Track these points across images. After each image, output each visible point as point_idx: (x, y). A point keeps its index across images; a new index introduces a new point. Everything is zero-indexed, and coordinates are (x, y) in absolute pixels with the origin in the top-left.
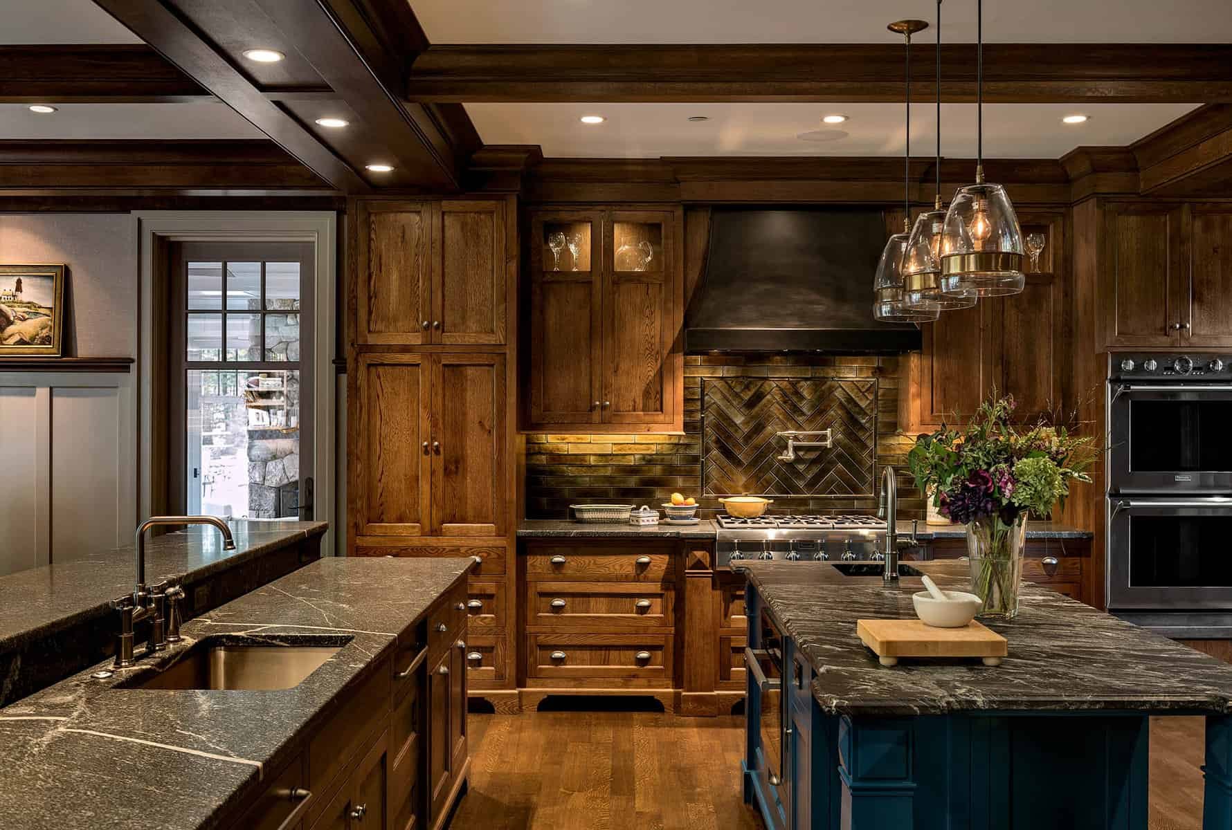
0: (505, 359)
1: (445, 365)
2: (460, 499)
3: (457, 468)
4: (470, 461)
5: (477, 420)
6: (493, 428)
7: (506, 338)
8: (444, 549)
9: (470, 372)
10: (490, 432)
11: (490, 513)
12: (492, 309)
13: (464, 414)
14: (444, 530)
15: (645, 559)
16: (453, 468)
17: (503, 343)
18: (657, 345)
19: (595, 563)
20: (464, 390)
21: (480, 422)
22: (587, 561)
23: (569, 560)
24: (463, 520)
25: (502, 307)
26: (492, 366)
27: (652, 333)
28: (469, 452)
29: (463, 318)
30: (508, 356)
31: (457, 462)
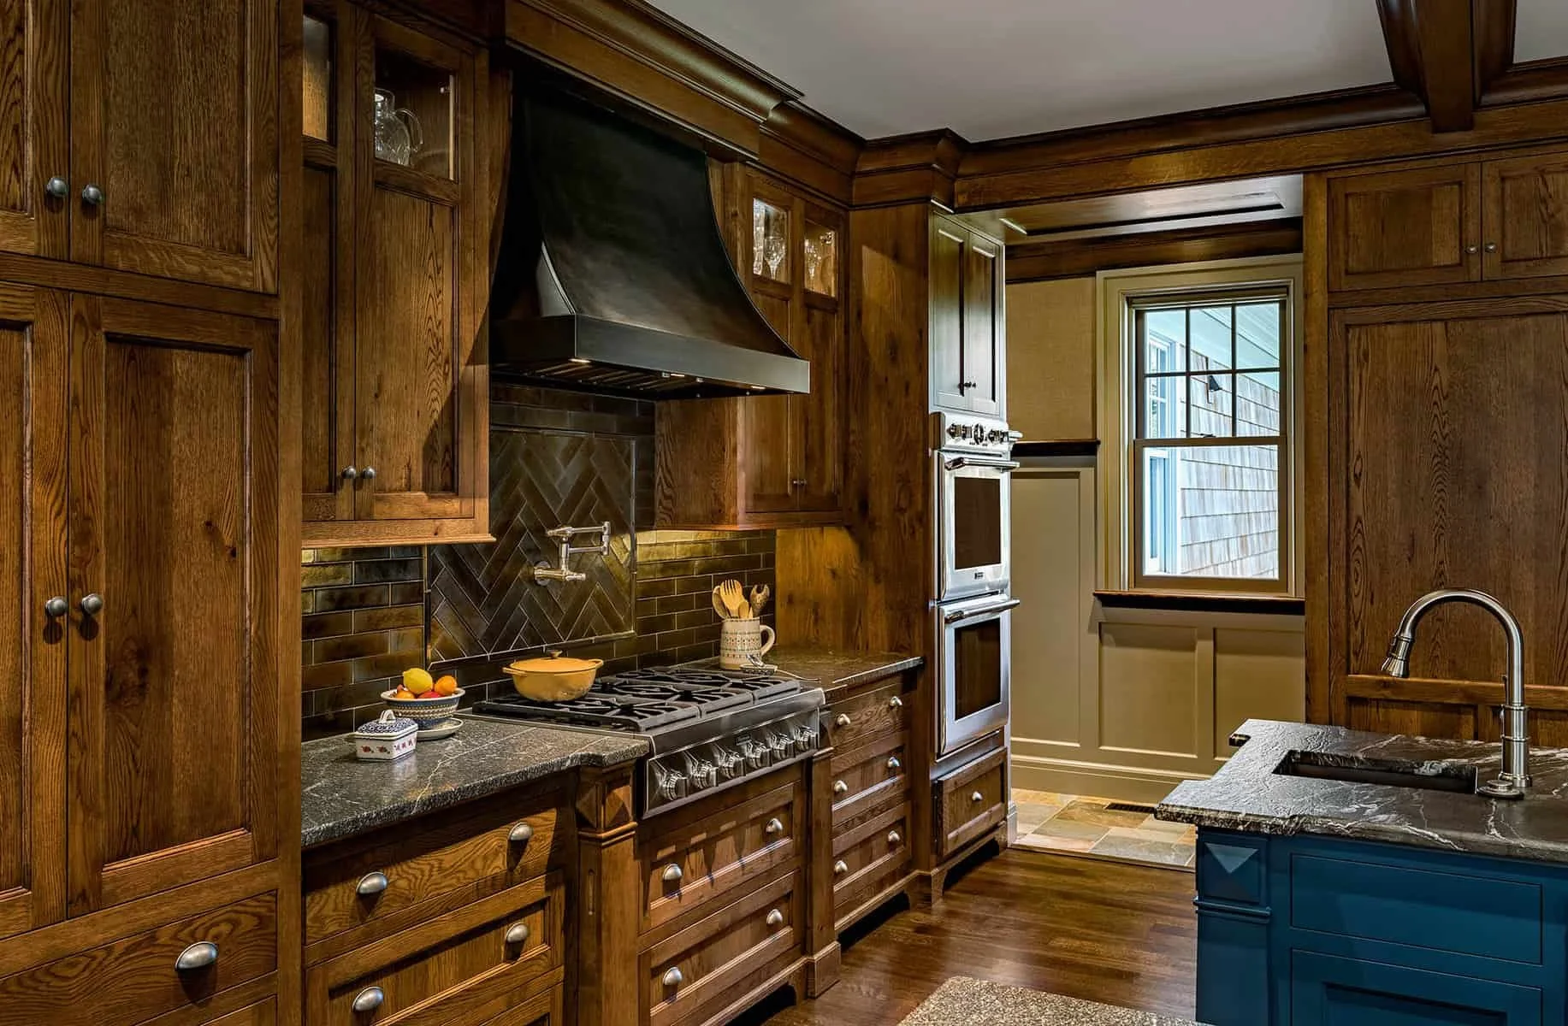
0: (276, 337)
1: (111, 338)
2: (151, 775)
3: (143, 672)
4: (180, 647)
5: (200, 517)
6: (243, 544)
7: (277, 275)
8: (109, 950)
9: (181, 364)
10: (233, 553)
11: (234, 793)
12: (242, 186)
13: (165, 500)
14: (107, 888)
15: (520, 830)
16: (132, 676)
17: (271, 289)
18: (447, 344)
19: (440, 869)
20: (164, 423)
21: (209, 524)
22: (427, 868)
23: (394, 877)
24: (161, 838)
25: (270, 180)
26: (240, 353)
27: (439, 317)
28: (178, 617)
29: (164, 198)
30: (283, 329)
31: (143, 655)
